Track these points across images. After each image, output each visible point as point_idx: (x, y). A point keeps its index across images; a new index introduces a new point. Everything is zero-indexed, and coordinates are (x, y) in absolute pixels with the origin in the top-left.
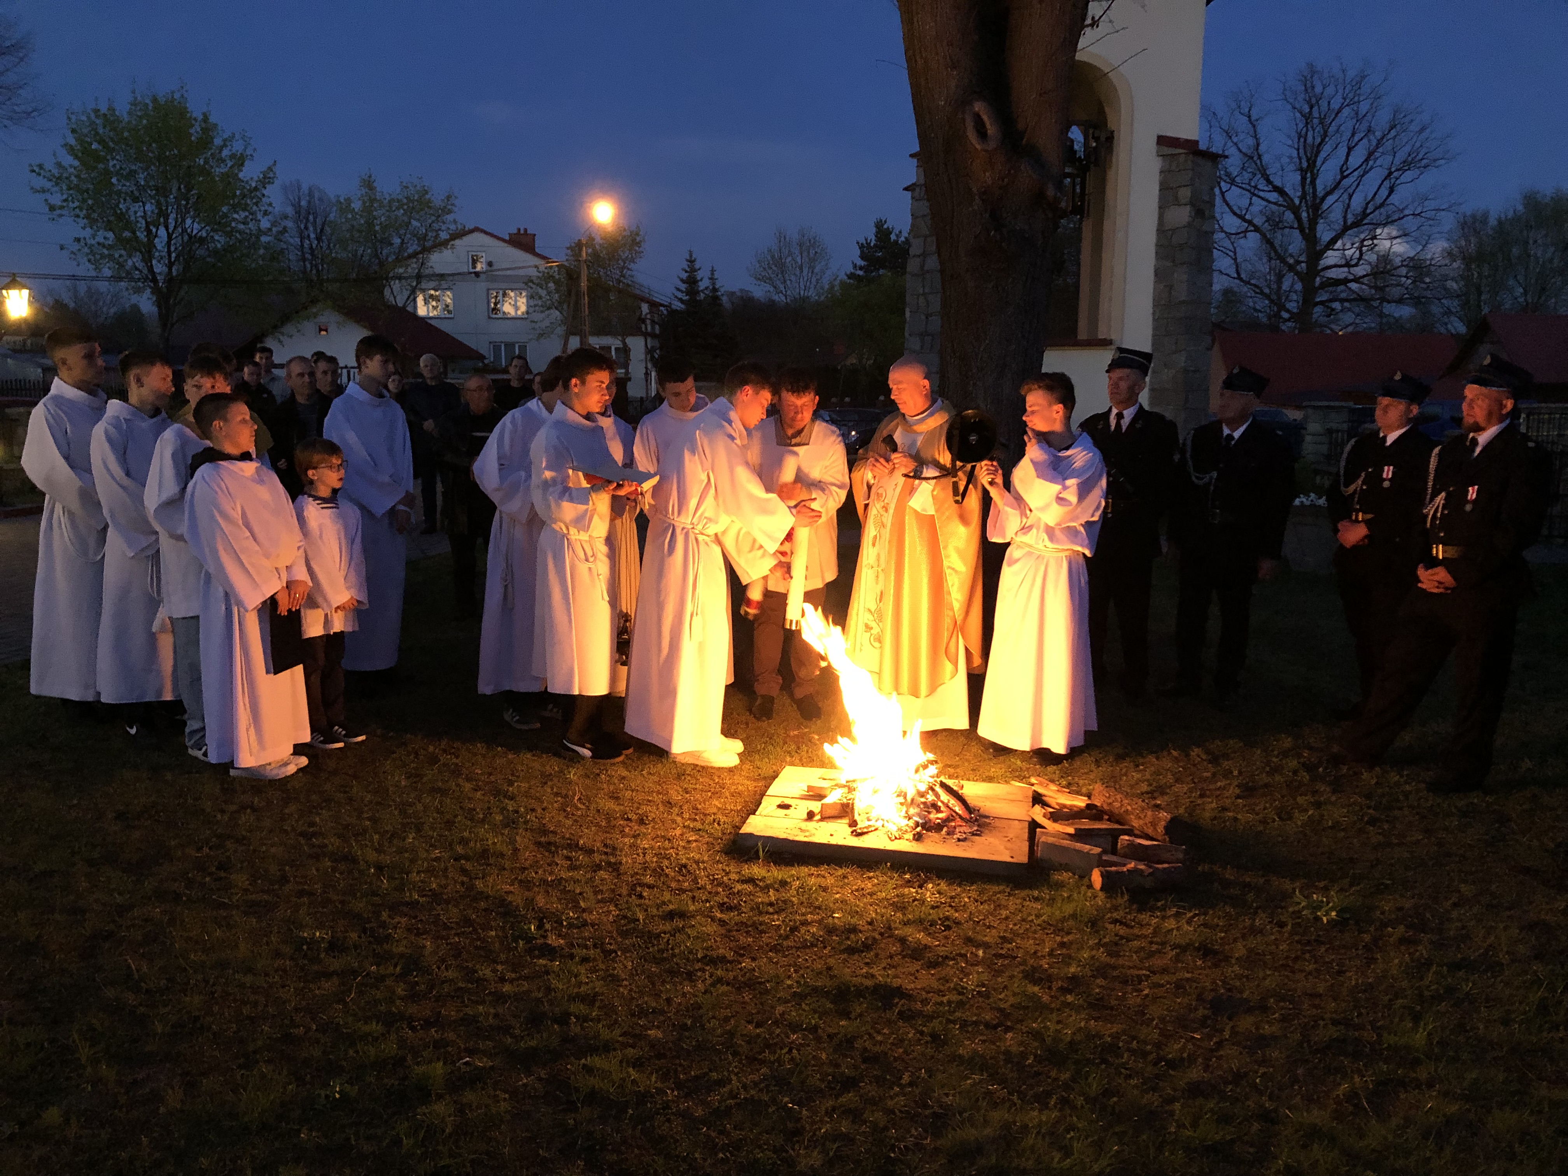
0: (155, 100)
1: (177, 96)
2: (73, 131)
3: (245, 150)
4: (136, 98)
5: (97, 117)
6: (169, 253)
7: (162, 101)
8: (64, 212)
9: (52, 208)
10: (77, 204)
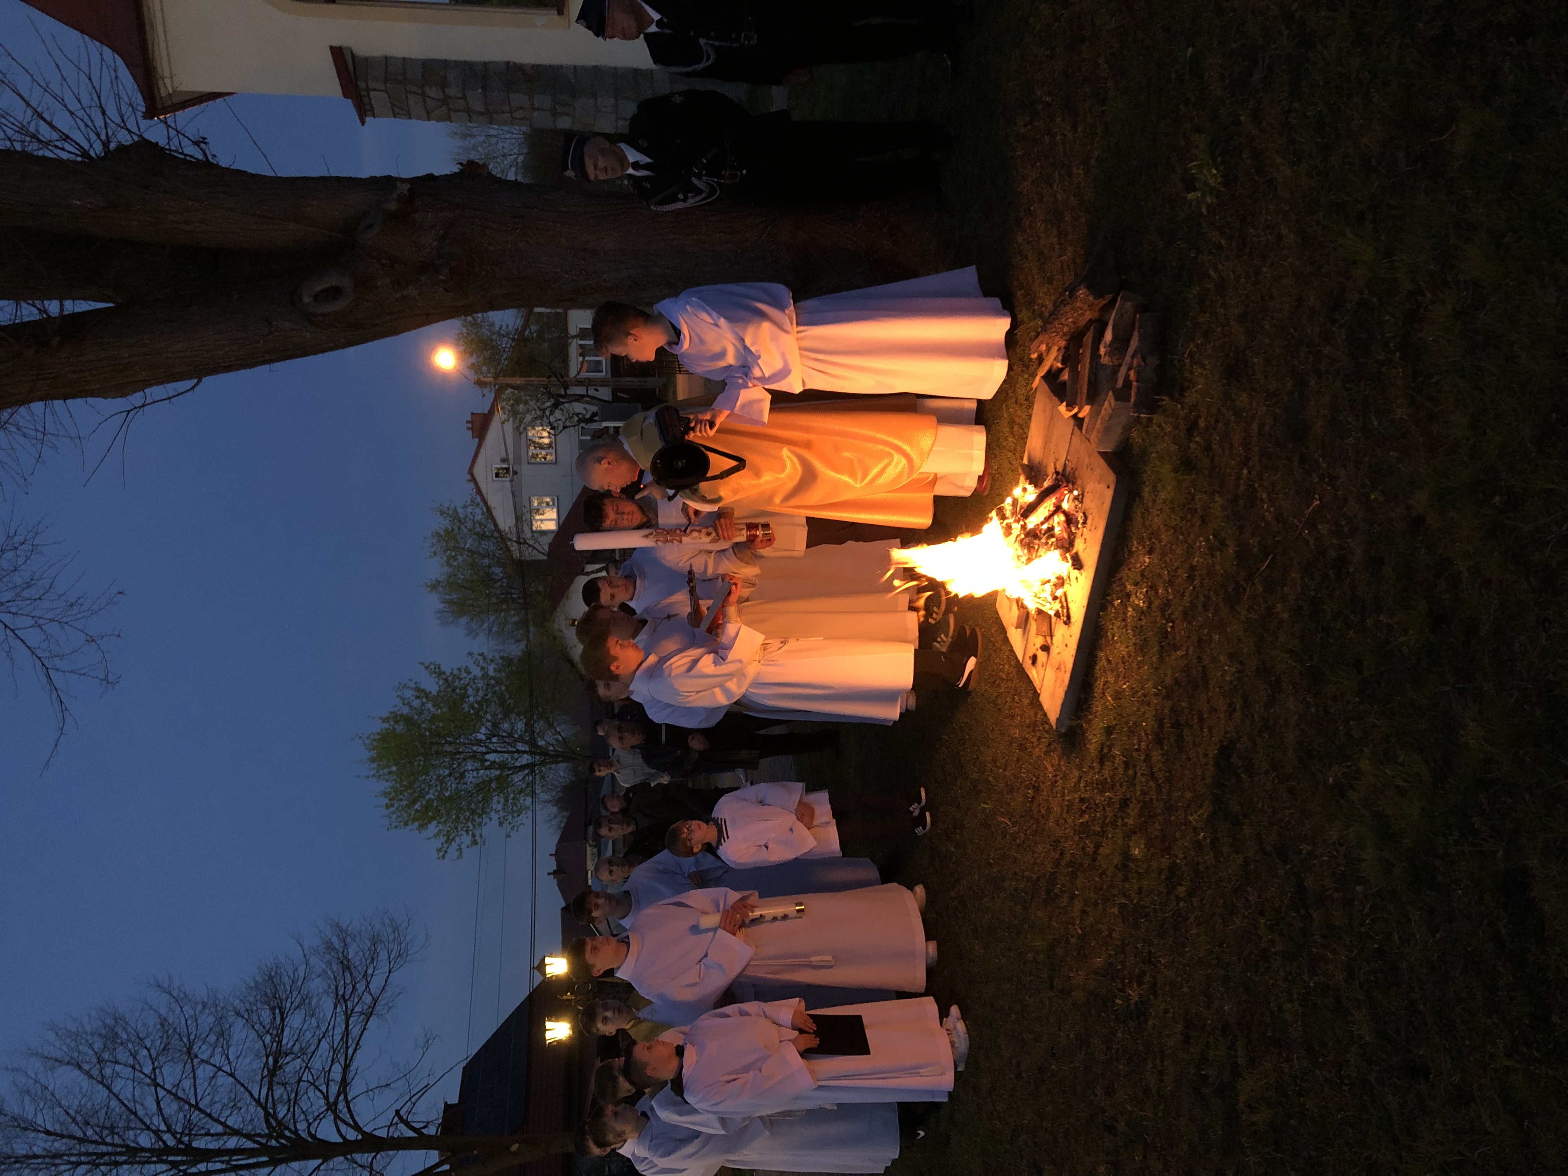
0: (373, 760)
1: (368, 741)
2: (406, 824)
3: (411, 689)
4: (374, 775)
5: (393, 805)
6: (508, 752)
7: (374, 753)
8: (478, 835)
9: (475, 843)
10: (470, 824)
